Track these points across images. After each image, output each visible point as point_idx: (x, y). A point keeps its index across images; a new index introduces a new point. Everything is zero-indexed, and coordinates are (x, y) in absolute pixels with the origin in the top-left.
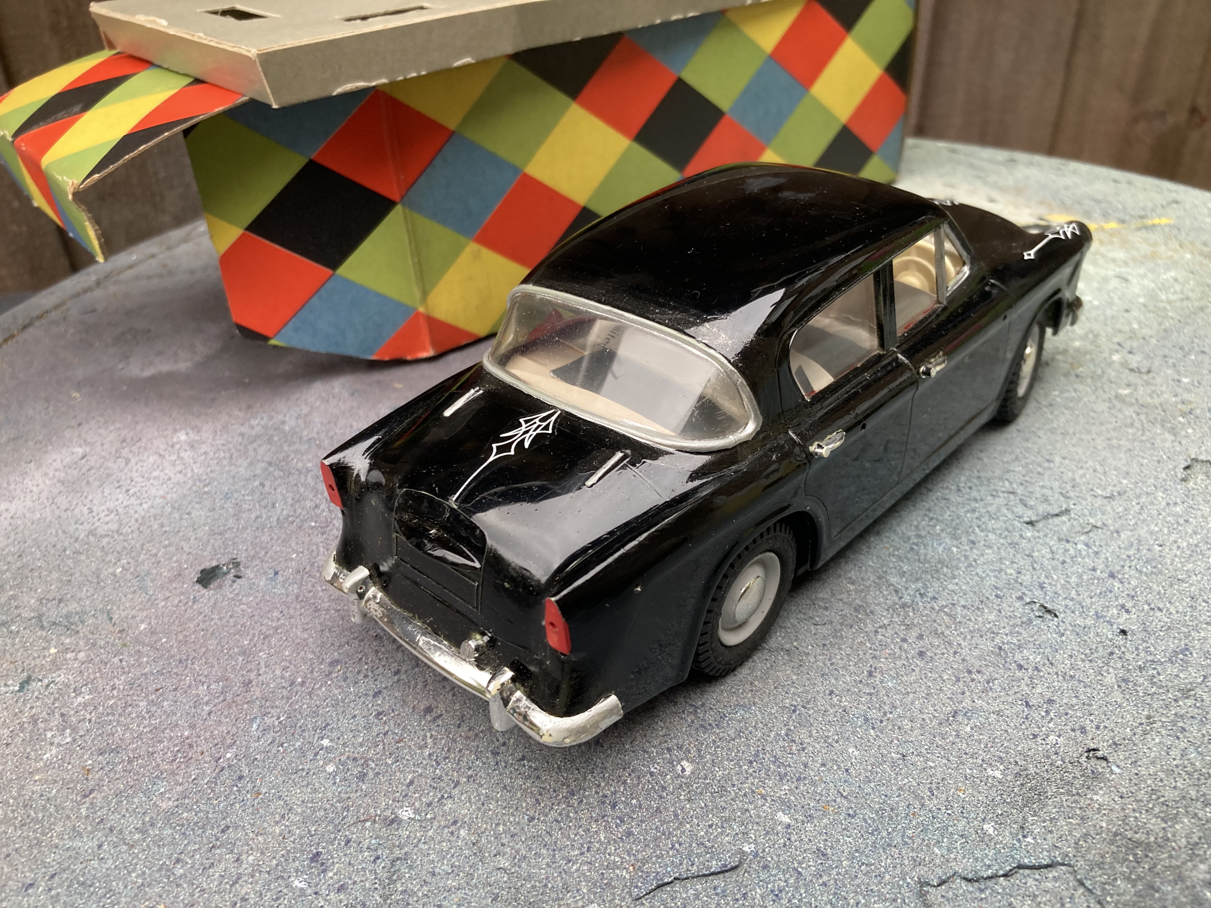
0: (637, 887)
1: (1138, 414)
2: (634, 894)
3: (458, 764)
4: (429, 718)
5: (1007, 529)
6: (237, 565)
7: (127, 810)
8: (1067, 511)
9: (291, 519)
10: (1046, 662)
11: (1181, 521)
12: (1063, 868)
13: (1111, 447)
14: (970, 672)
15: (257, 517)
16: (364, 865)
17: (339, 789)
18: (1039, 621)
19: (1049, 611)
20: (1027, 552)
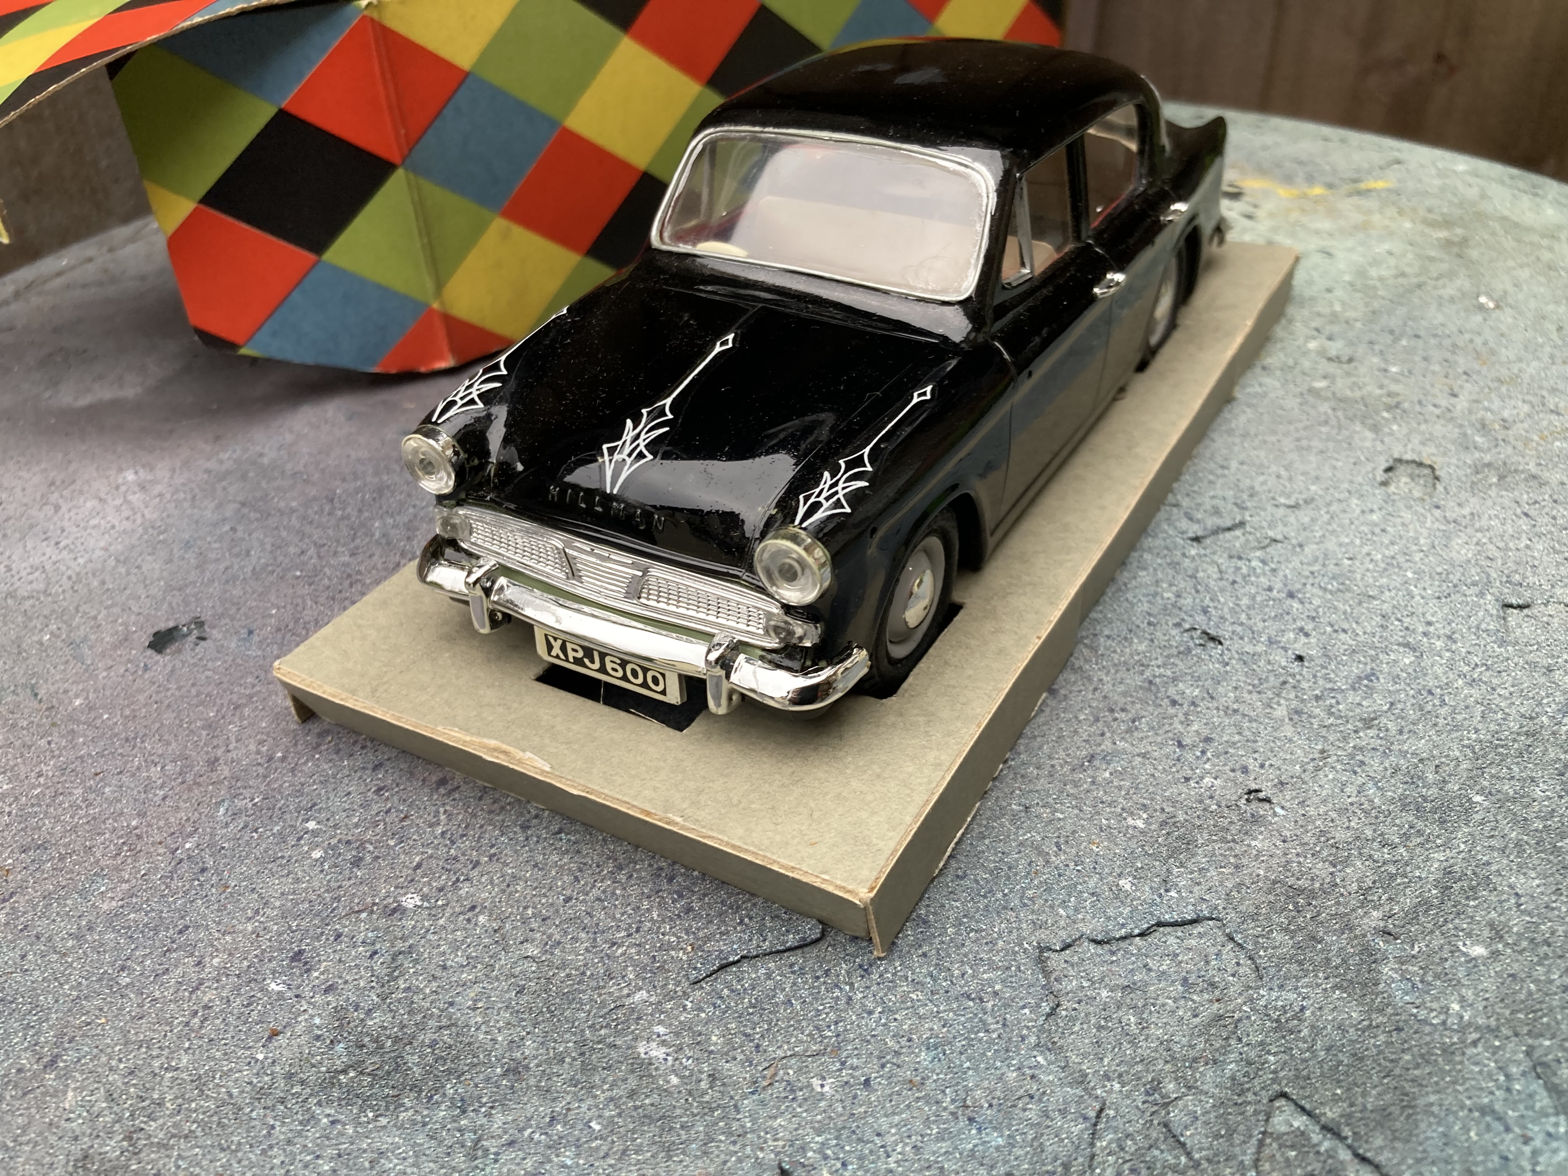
0: (695, 969)
1: (1334, 409)
2: (692, 977)
3: (478, 841)
4: (442, 791)
5: (1167, 548)
6: (200, 624)
7: (58, 914)
8: (1242, 524)
9: (270, 568)
10: (1206, 695)
11: (1377, 530)
12: (1210, 922)
13: (1300, 449)
14: (1112, 711)
15: (227, 568)
16: (357, 962)
17: (328, 877)
18: (1199, 650)
19: (1213, 639)
20: (1190, 573)
